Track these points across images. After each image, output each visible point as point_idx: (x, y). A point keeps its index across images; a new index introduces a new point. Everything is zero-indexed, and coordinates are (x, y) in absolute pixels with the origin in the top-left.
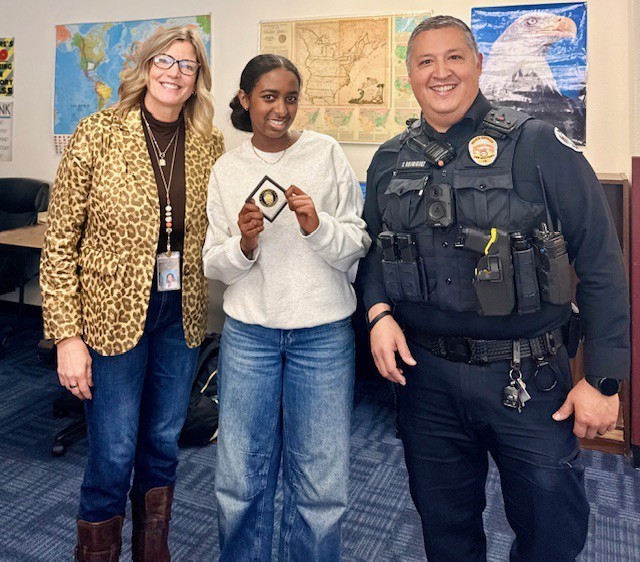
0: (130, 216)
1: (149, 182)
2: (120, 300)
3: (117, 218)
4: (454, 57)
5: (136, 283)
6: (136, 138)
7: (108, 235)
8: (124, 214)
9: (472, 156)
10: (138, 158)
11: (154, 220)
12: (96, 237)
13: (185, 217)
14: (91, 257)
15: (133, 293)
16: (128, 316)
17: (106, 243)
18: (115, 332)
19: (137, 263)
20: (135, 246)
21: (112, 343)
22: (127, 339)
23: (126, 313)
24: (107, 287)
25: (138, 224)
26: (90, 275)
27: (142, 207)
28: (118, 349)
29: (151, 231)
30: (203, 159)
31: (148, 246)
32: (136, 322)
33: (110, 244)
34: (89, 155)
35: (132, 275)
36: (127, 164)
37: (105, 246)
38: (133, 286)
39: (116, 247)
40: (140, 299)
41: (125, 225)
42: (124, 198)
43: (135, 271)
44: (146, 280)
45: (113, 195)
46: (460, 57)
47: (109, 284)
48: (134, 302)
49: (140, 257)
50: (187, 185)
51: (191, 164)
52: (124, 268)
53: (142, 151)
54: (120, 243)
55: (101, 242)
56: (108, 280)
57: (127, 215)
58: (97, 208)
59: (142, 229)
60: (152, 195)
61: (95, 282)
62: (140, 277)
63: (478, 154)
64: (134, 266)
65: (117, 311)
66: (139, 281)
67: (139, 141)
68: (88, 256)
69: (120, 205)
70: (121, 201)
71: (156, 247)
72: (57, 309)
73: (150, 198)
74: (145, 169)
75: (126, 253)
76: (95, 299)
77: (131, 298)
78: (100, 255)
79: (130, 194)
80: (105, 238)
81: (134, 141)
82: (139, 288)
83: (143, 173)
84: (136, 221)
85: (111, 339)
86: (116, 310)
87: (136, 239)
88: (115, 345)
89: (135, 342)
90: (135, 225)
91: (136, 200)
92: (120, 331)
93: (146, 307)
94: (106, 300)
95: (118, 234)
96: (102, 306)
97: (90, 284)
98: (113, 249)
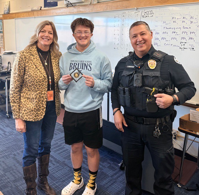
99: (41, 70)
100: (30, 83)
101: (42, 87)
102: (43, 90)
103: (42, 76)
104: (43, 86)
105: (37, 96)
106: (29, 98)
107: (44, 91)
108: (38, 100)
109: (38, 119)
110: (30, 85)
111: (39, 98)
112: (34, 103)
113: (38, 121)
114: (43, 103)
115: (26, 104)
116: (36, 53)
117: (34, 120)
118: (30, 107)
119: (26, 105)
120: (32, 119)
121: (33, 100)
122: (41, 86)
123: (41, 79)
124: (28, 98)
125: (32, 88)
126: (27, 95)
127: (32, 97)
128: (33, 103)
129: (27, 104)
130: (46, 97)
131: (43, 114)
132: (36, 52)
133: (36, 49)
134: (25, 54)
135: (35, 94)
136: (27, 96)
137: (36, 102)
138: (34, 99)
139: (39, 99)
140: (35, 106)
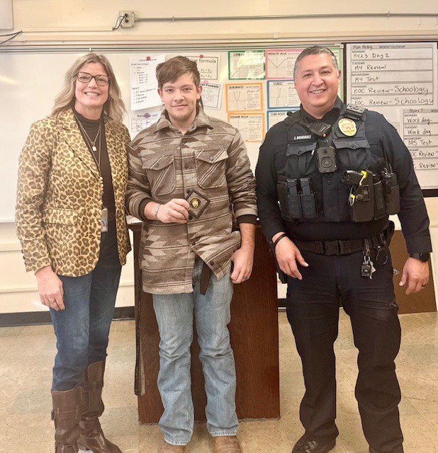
0: (82, 185)
2: (81, 240)
3: (73, 187)
4: (325, 72)
5: (90, 228)
6: (75, 134)
7: (67, 198)
8: (78, 183)
9: (342, 131)
10: (80, 147)
11: (98, 186)
12: (57, 201)
13: (112, 180)
14: (55, 215)
15: (89, 234)
16: (87, 250)
17: (65, 203)
18: (79, 262)
19: (90, 215)
20: (87, 204)
21: (79, 269)
22: (88, 265)
23: (86, 248)
24: (70, 234)
25: (88, 189)
26: (54, 228)
27: (89, 178)
28: (83, 272)
29: (96, 193)
30: (118, 144)
31: (95, 202)
32: (92, 253)
33: (69, 204)
34: (46, 148)
35: (87, 223)
36: (73, 151)
37: (65, 206)
38: (89, 231)
39: (74, 206)
40: (94, 238)
41: (79, 191)
42: (76, 174)
43: (89, 221)
44: (97, 225)
45: (68, 172)
47: (72, 231)
48: (90, 240)
49: (91, 210)
50: (111, 160)
51: (111, 147)
52: (81, 219)
53: (81, 142)
54: (77, 203)
55: (62, 204)
56: (70, 229)
57: (80, 184)
58: (58, 182)
59: (91, 193)
60: (94, 170)
61: (60, 232)
62: (93, 224)
63: (345, 129)
64: (88, 217)
66: (92, 226)
67: (78, 136)
68: (52, 215)
69: (75, 178)
70: (74, 176)
72: (35, 249)
73: (93, 172)
74: (86, 154)
75: (81, 208)
76: (61, 243)
77: (88, 238)
78: (62, 213)
79: (80, 170)
80: (65, 201)
82: (93, 231)
83: (85, 156)
84: (86, 187)
85: (78, 266)
86: (79, 246)
87: (87, 199)
89: (94, 266)
90: (86, 190)
91: (85, 174)
92: (83, 260)
93: (99, 242)
94: (71, 241)
95: (75, 197)
96: (68, 246)
97: (55, 234)
98: (72, 207)
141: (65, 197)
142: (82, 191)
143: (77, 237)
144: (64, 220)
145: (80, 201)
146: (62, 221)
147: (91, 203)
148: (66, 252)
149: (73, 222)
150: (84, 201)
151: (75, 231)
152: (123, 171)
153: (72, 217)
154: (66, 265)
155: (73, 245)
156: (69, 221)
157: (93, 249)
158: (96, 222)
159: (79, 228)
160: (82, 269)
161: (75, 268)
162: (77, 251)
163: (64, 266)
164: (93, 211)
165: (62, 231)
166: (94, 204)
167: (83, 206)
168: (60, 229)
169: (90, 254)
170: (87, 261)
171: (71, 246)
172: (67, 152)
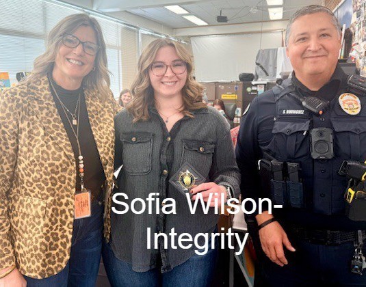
0: (51, 170)
1: (64, 142)
2: (49, 235)
3: (41, 173)
4: (324, 35)
5: (61, 220)
6: (49, 106)
7: (34, 185)
8: (46, 168)
9: (343, 107)
10: (53, 123)
11: (71, 171)
12: (23, 187)
14: (21, 203)
15: (59, 227)
16: (56, 245)
17: (32, 191)
18: (47, 260)
19: (61, 205)
20: (57, 192)
21: (45, 269)
22: (57, 263)
23: (55, 243)
24: (37, 226)
25: (59, 175)
27: (61, 161)
28: (50, 272)
29: (70, 179)
31: (68, 190)
32: (63, 249)
33: (36, 193)
34: (15, 122)
35: (57, 215)
36: (44, 129)
37: (32, 194)
38: (59, 223)
39: (42, 195)
40: (65, 231)
41: (48, 177)
42: (45, 156)
43: (59, 212)
44: (69, 217)
45: (36, 154)
46: (328, 35)
47: (39, 223)
48: (60, 234)
49: (62, 200)
52: (50, 211)
53: (55, 116)
54: (45, 191)
55: (28, 191)
57: (49, 169)
59: (62, 179)
60: (68, 151)
62: (64, 215)
63: (347, 106)
64: (58, 207)
65: (48, 243)
66: (63, 218)
67: (52, 108)
68: (18, 202)
69: (43, 162)
70: (43, 158)
71: (74, 190)
73: (67, 153)
74: (60, 132)
75: (51, 198)
76: (26, 236)
77: (57, 231)
78: (29, 201)
79: (50, 152)
80: (31, 188)
81: (48, 109)
82: (63, 223)
83: (58, 134)
84: (57, 173)
85: (44, 266)
86: (46, 242)
87: (57, 186)
88: (47, 270)
89: (64, 265)
90: (56, 177)
91: (56, 156)
92: (51, 258)
93: (70, 237)
94: (37, 236)
95: (43, 185)
96: (34, 240)
97: (19, 224)
98: (40, 196)
99: (59, 139)
100: (29, 175)
101: (61, 186)
102: (64, 194)
103: (60, 156)
104: (64, 183)
105: (47, 209)
106: (28, 215)
107: (68, 196)
108: (50, 220)
109: (53, 271)
110: (28, 181)
111: (52, 215)
112: (39, 227)
113: (51, 277)
114: (65, 227)
115: (21, 232)
116: (46, 94)
117: (40, 274)
118: (31, 239)
119: (20, 234)
120: (36, 272)
121: (37, 220)
122: (59, 183)
123: (57, 163)
124: (25, 214)
125: (34, 188)
126: (23, 207)
127: (34, 213)
128: (37, 229)
129: (23, 232)
130: (72, 212)
131: (65, 255)
132: (47, 92)
133: (47, 86)
134: (18, 96)
135: (43, 204)
136: (21, 208)
137: (46, 225)
138: (39, 217)
139: (53, 219)
140: (42, 237)
141: (32, 184)
142: (52, 178)
143: (45, 231)
144: (31, 210)
145: (49, 190)
146: (29, 210)
147: (62, 191)
148: (30, 247)
149: (40, 213)
150: (53, 190)
151: (42, 225)
152: (110, 142)
153: (39, 207)
154: (31, 263)
155: (40, 240)
156: (37, 212)
157: (64, 245)
158: (68, 213)
159: (47, 221)
160: (50, 269)
161: (41, 268)
162: (44, 248)
163: (28, 265)
164: (64, 201)
165: (27, 222)
166: (66, 193)
167: (53, 195)
168: (26, 219)
169: (60, 249)
170: (56, 259)
171: (37, 242)
172: (38, 129)
